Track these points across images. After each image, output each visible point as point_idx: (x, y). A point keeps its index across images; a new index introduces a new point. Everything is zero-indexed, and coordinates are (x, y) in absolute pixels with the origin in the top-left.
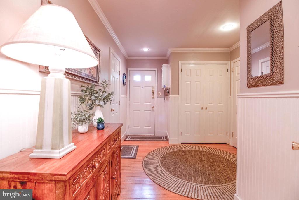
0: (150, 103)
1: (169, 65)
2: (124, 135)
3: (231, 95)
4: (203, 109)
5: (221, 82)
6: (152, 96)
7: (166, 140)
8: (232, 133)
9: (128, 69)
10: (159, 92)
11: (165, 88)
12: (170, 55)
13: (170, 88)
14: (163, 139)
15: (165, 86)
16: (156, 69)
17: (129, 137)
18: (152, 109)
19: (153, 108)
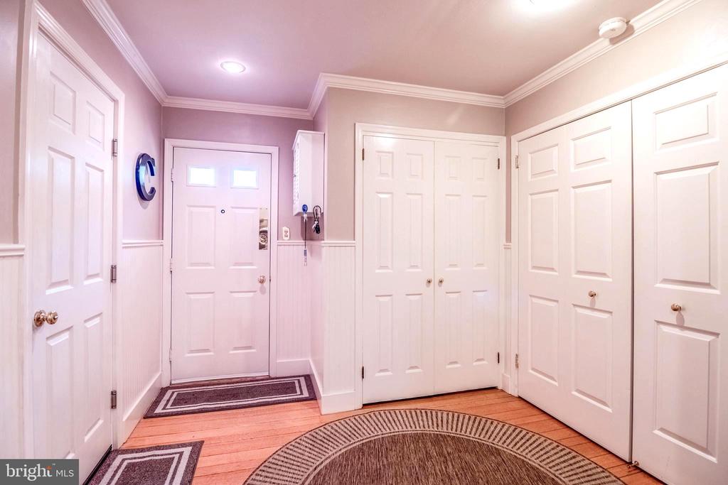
0: (251, 264)
1: (318, 134)
2: (148, 388)
3: (509, 238)
4: (432, 284)
5: (483, 198)
6: (257, 239)
7: (310, 393)
8: (517, 355)
9: (168, 143)
10: (285, 228)
11: (305, 216)
12: (324, 99)
13: (322, 214)
14: (299, 392)
15: (305, 208)
16: (274, 150)
17: (170, 392)
18: (260, 284)
19: (262, 282)
